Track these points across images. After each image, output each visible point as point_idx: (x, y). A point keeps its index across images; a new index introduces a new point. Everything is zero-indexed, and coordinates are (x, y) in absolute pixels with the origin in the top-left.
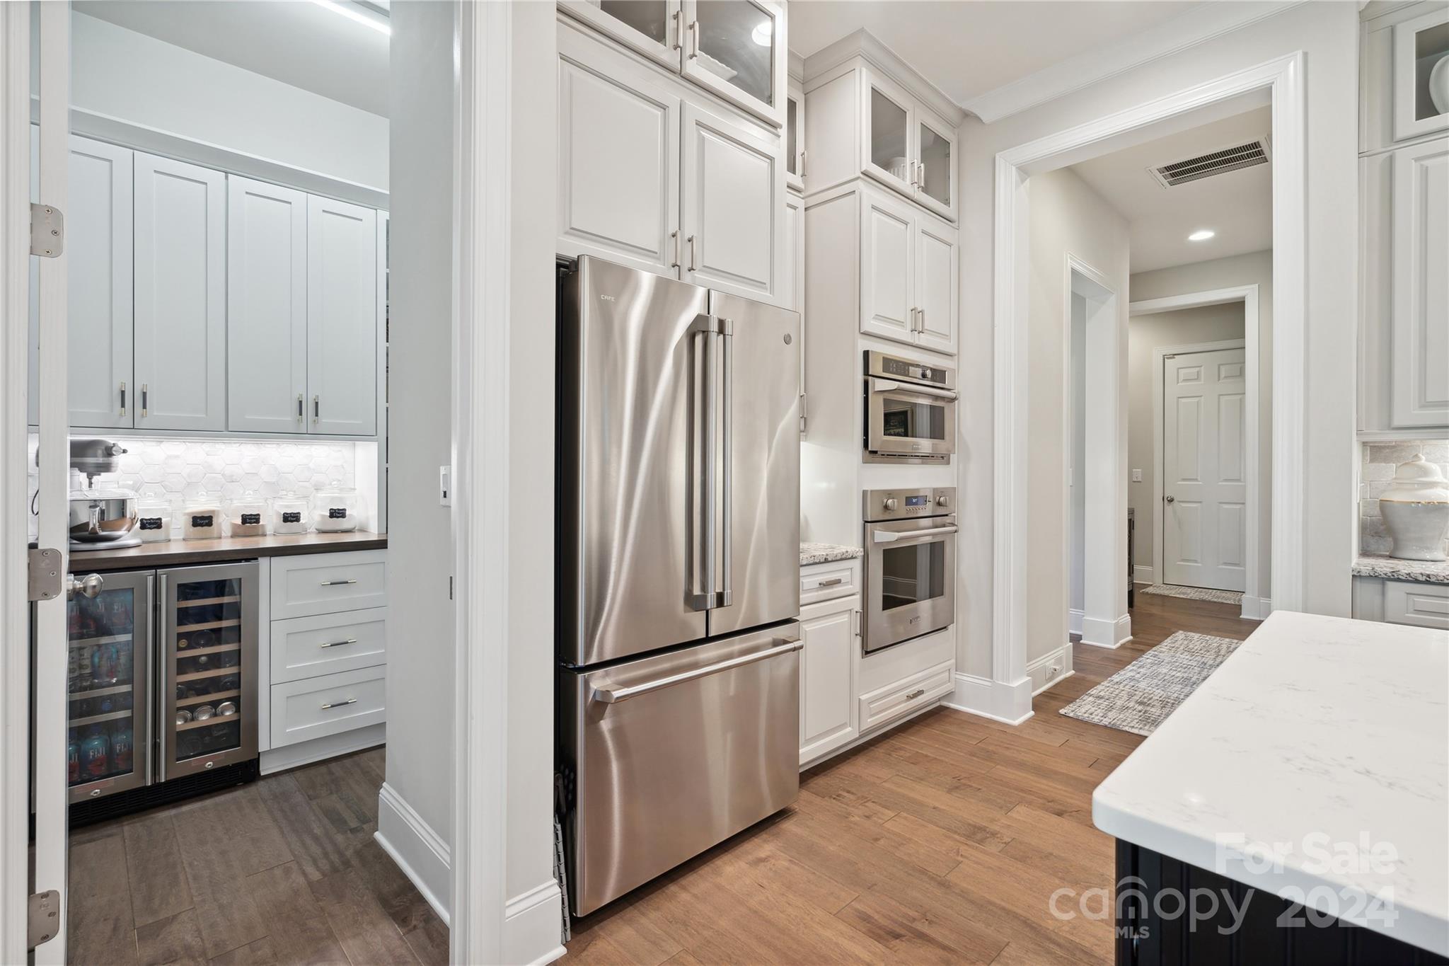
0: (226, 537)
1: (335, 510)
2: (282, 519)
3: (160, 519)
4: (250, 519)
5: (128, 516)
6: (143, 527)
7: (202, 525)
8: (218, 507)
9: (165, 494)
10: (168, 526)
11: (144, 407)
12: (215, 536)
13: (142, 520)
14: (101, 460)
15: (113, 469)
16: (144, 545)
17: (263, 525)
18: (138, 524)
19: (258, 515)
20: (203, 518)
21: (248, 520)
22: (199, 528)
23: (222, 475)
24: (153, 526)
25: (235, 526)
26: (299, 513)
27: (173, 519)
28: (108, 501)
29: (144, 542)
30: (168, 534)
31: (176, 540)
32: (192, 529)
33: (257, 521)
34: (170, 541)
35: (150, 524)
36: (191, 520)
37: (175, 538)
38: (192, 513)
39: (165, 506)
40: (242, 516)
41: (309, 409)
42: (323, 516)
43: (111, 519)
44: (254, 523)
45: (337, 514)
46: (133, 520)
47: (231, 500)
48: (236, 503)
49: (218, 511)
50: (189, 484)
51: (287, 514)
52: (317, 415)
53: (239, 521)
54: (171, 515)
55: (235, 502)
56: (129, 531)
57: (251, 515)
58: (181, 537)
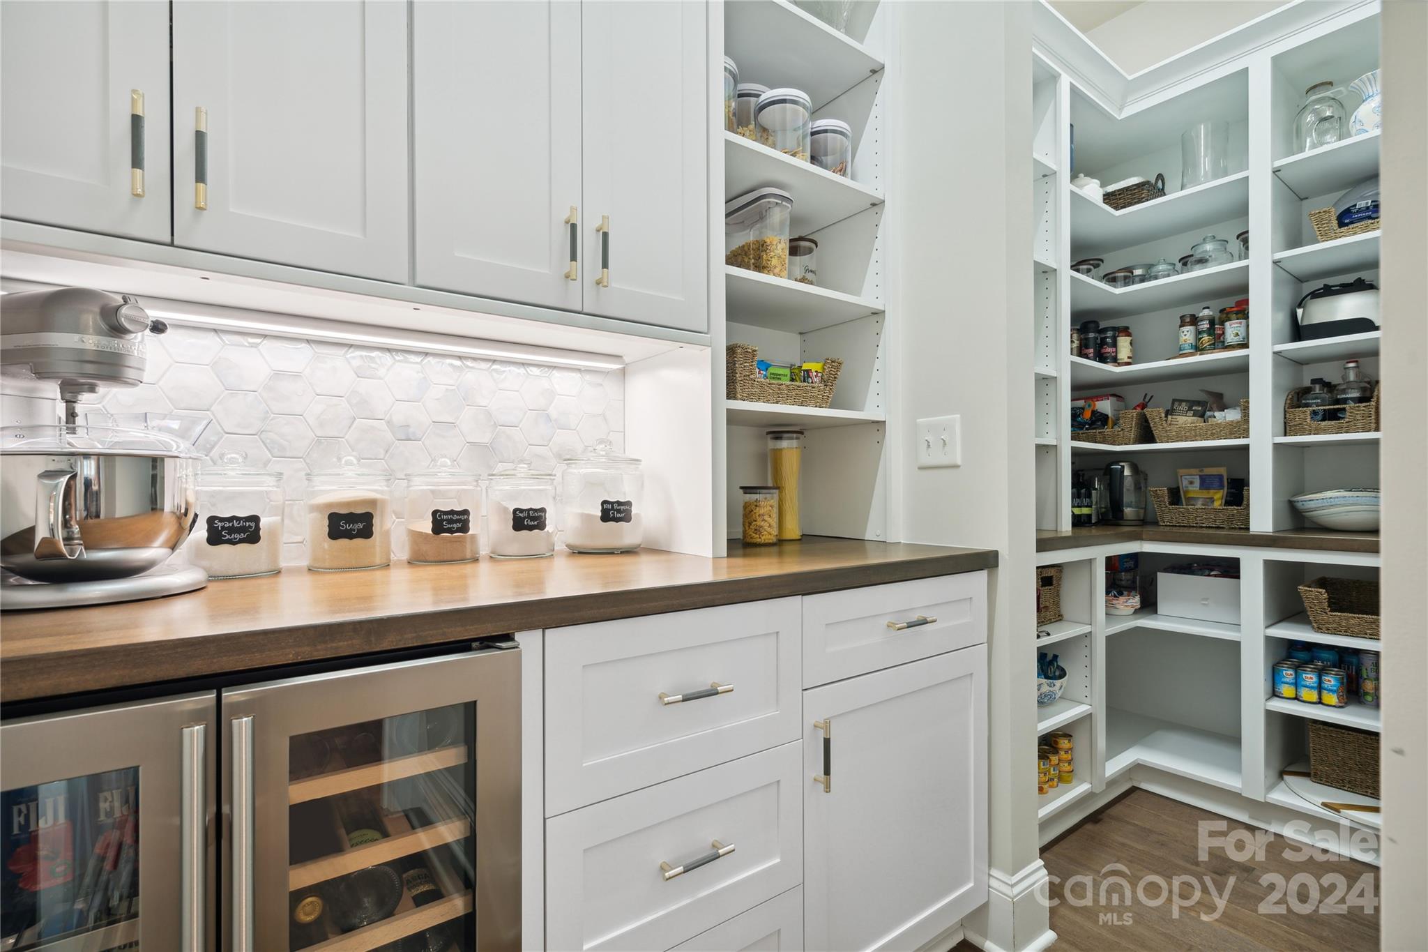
0: (399, 564)
1: (612, 503)
2: (511, 523)
3: (255, 519)
4: (450, 521)
5: (168, 507)
6: (215, 538)
7: (349, 535)
8: (382, 492)
9: (269, 461)
10: (273, 534)
11: (200, 176)
12: (378, 561)
13: (211, 521)
14: (91, 342)
15: (130, 374)
16: (213, 587)
17: (473, 536)
18: (201, 532)
19: (466, 512)
20: (351, 518)
21: (445, 524)
22: (344, 542)
23: (388, 422)
24: (238, 536)
25: (416, 537)
26: (543, 510)
27: (286, 521)
28: (105, 459)
29: (214, 578)
30: (274, 555)
31: (293, 571)
32: (328, 544)
33: (464, 528)
34: (278, 572)
35: (232, 530)
36: (327, 522)
37: (293, 564)
38: (330, 505)
39: (268, 484)
40: (435, 513)
41: (589, 245)
42: (587, 518)
43: (118, 515)
44: (458, 530)
45: (614, 512)
46: (184, 521)
47: (408, 477)
48: (420, 484)
49: (383, 502)
50: (319, 439)
51: (521, 511)
52: (605, 265)
53: (426, 526)
54: (281, 511)
55: (416, 480)
56: (173, 548)
57: (452, 512)
58: (305, 563)
